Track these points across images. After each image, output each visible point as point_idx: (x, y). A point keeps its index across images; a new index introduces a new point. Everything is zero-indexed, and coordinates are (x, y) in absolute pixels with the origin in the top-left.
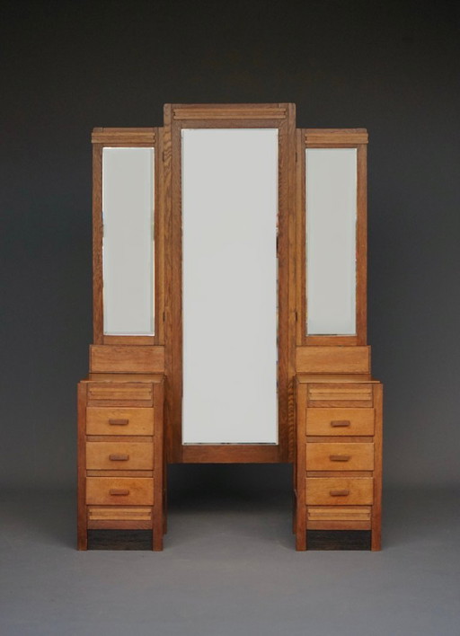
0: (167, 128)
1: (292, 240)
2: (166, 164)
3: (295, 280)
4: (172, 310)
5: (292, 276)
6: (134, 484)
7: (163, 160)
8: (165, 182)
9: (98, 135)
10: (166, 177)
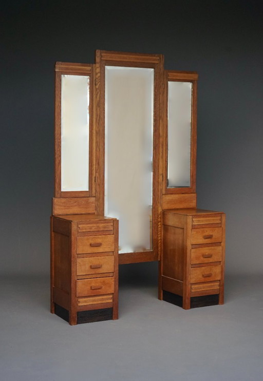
0: (98, 65)
1: (161, 134)
2: (97, 87)
3: (162, 157)
4: (99, 175)
5: (161, 154)
6: (104, 282)
7: (96, 85)
8: (96, 97)
9: (59, 67)
10: (97, 95)
